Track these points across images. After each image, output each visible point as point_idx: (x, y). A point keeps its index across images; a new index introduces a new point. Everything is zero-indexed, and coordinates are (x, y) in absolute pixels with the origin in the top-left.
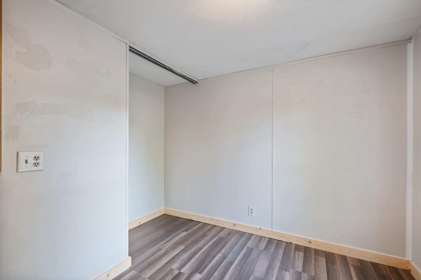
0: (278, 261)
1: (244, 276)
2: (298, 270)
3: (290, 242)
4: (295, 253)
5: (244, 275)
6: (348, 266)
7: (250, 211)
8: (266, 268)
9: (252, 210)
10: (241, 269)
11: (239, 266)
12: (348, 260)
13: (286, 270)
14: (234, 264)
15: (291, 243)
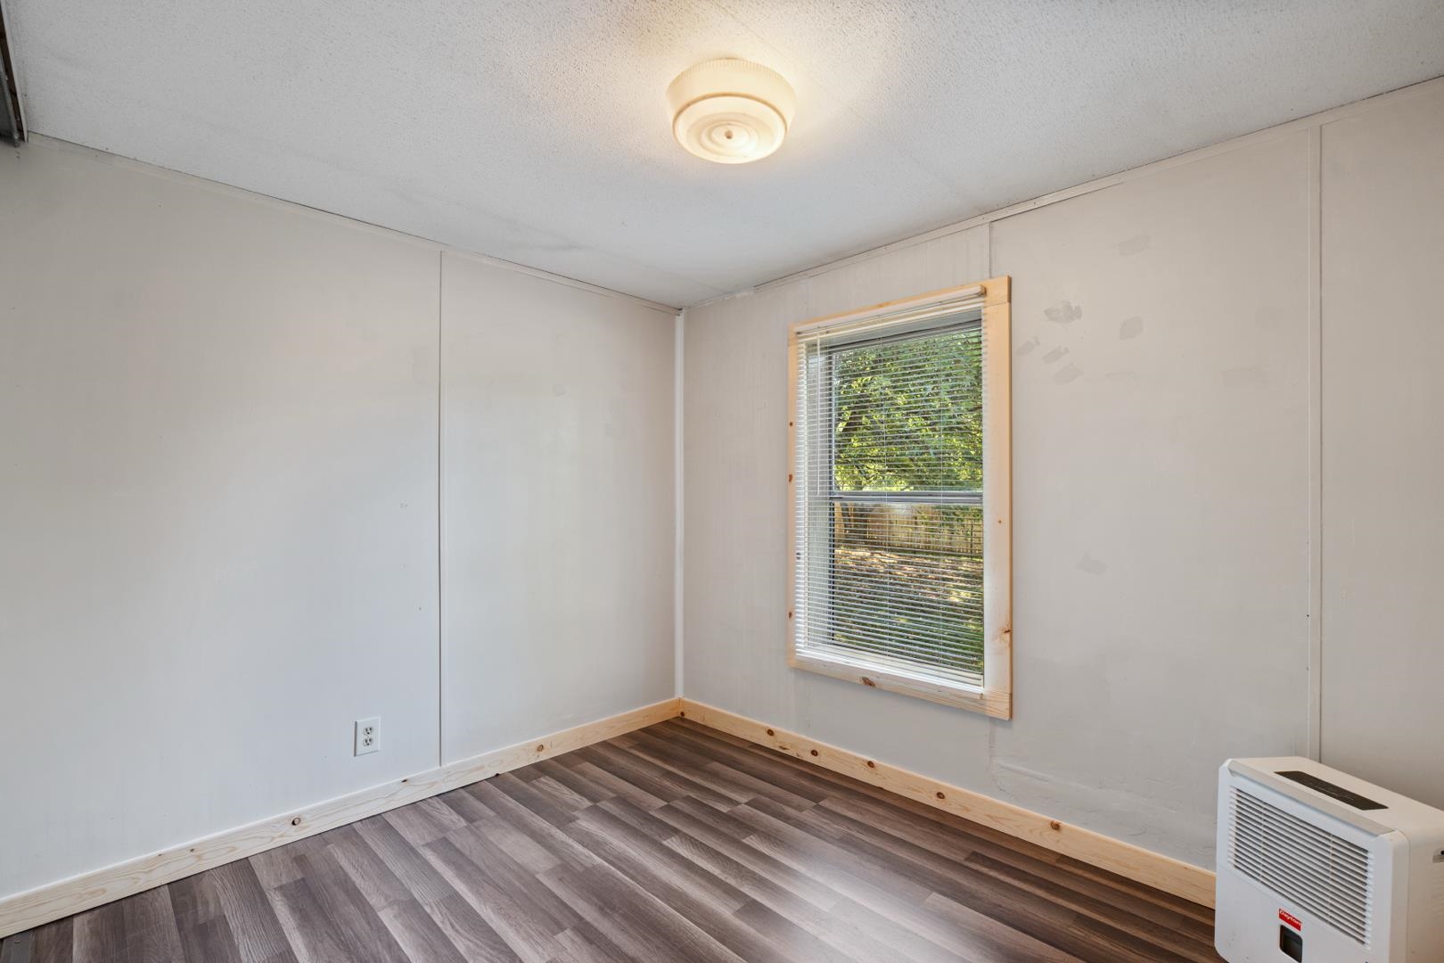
0: (534, 819)
1: (525, 891)
2: (585, 807)
3: (494, 775)
4: (534, 786)
5: (522, 888)
6: (627, 752)
7: (362, 737)
8: (538, 845)
9: (369, 731)
10: (497, 887)
11: (483, 888)
12: (616, 744)
13: (572, 819)
14: (464, 896)
15: (497, 775)
